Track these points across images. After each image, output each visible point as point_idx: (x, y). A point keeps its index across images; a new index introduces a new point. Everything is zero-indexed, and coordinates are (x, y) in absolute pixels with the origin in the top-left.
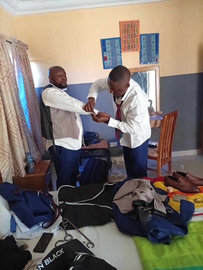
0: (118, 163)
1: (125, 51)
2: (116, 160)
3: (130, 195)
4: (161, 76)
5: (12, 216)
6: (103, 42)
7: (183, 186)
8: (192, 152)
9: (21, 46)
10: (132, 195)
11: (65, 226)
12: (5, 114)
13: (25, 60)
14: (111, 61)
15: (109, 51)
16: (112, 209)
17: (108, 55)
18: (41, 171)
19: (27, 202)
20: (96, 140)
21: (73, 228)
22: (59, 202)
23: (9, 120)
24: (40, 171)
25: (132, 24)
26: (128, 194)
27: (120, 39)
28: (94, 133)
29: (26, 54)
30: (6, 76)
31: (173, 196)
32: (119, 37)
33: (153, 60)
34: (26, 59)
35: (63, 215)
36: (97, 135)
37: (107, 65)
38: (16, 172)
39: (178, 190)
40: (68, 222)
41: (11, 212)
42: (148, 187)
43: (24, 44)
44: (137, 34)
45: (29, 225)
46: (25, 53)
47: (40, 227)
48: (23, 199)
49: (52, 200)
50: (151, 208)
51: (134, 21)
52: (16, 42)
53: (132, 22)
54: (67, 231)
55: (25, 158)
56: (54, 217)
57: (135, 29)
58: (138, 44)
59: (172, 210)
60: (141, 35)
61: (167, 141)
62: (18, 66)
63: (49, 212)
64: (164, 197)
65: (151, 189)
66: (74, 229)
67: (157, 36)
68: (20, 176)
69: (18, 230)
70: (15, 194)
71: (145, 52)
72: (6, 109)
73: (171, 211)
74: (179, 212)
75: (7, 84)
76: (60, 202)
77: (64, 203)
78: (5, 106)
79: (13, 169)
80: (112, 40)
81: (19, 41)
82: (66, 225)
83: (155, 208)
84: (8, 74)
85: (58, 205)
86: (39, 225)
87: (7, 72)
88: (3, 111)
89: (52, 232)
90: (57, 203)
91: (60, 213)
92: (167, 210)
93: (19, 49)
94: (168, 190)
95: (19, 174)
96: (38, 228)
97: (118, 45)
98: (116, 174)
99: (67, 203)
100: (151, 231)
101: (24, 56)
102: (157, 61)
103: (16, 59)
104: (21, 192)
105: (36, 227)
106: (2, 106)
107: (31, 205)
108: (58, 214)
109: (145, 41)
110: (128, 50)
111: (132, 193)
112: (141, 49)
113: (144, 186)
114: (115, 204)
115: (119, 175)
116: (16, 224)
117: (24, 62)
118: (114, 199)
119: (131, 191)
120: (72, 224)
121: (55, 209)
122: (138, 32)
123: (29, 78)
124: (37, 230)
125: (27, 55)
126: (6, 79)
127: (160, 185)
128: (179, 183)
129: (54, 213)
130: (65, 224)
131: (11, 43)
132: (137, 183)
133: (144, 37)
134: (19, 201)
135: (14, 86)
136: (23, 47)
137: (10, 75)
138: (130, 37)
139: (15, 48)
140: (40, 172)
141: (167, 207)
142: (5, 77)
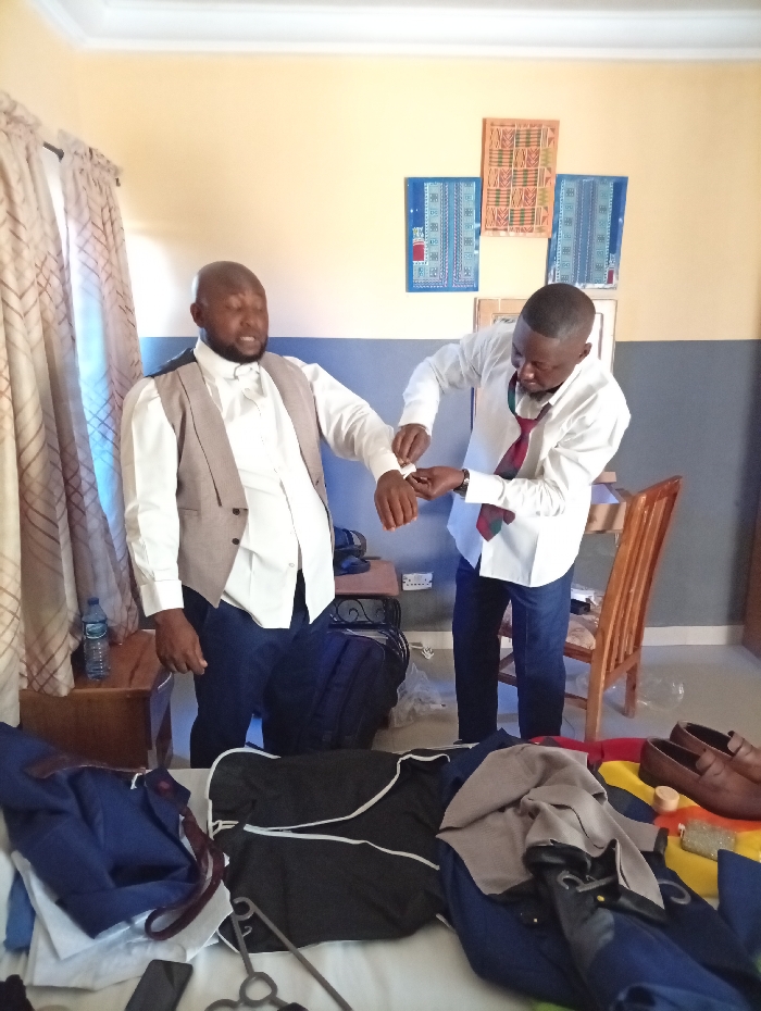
0: (429, 656)
1: (494, 229)
2: (420, 645)
3: (509, 812)
4: (621, 339)
5: (18, 877)
6: (415, 188)
7: (717, 789)
8: (711, 636)
9: (97, 172)
10: (515, 811)
11: (244, 931)
12: (17, 437)
13: (108, 226)
14: (437, 264)
15: (434, 226)
16: (437, 868)
17: (427, 238)
18: (137, 674)
19: (87, 818)
20: (355, 559)
21: (275, 946)
22: (214, 821)
23: (29, 465)
24: (133, 673)
25: (528, 133)
26: (502, 809)
27: (479, 182)
28: (348, 532)
29: (112, 205)
30: (33, 284)
31: (681, 827)
32: (478, 175)
33: (595, 274)
34: (112, 224)
35: (233, 879)
36: (357, 542)
37: (422, 278)
38: (35, 674)
39: (693, 803)
40: (255, 916)
41: (16, 855)
42: (587, 786)
43: (108, 162)
44: (547, 174)
45: (92, 922)
46: (110, 199)
47: (137, 932)
48: (70, 804)
49: (188, 814)
50: (603, 882)
51: (538, 124)
52: (81, 151)
53: (531, 126)
54: (250, 955)
55: (75, 619)
56: (198, 888)
57: (541, 153)
58: (546, 208)
59: (685, 892)
60: (560, 178)
61: (632, 591)
62: (81, 249)
63: (177, 867)
64: (648, 833)
65: (598, 796)
66: (281, 948)
67: (620, 186)
68: (48, 689)
69: (39, 944)
70: (39, 781)
71: (570, 244)
72: (20, 417)
73: (681, 896)
74: (714, 903)
75: (34, 315)
76: (221, 822)
77: (239, 828)
78: (19, 404)
79: (24, 659)
80: (451, 183)
81: (91, 150)
82: (247, 930)
83: (621, 882)
84: (41, 277)
85: (211, 836)
86: (130, 921)
87: (40, 268)
88: (9, 425)
89: (188, 960)
90: (209, 823)
91: (221, 874)
92: (665, 892)
93: (88, 181)
94: (657, 799)
95: (47, 681)
96: (126, 936)
97: (472, 206)
98: (423, 703)
99: (248, 828)
100: (622, 996)
101: (106, 211)
102: (610, 281)
103: (77, 220)
104: (62, 773)
105: (117, 933)
106: (6, 404)
107: (101, 831)
108: (210, 874)
109: (573, 200)
110: (506, 230)
111: (516, 803)
112: (555, 228)
113: (569, 781)
114: (449, 848)
115: (433, 707)
116: (33, 913)
117: (104, 232)
118: (443, 826)
119: (514, 795)
120: (271, 926)
121: (201, 854)
122: (550, 165)
123: (117, 300)
124: (121, 946)
125: (117, 208)
126: (31, 296)
127: (622, 773)
128: (701, 773)
129: (195, 873)
130: (243, 924)
131: (61, 155)
132: (540, 766)
133: (573, 185)
134: (56, 812)
135: (60, 324)
136: (105, 174)
137: (48, 280)
138: (520, 181)
139: (74, 175)
140: (131, 678)
141: (665, 878)
142: (29, 288)
